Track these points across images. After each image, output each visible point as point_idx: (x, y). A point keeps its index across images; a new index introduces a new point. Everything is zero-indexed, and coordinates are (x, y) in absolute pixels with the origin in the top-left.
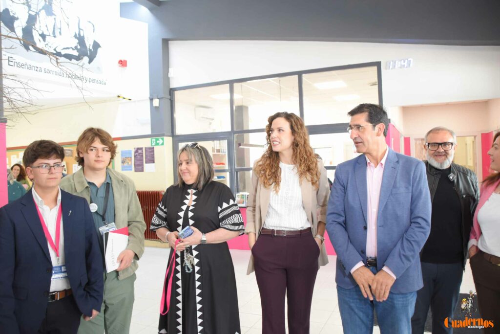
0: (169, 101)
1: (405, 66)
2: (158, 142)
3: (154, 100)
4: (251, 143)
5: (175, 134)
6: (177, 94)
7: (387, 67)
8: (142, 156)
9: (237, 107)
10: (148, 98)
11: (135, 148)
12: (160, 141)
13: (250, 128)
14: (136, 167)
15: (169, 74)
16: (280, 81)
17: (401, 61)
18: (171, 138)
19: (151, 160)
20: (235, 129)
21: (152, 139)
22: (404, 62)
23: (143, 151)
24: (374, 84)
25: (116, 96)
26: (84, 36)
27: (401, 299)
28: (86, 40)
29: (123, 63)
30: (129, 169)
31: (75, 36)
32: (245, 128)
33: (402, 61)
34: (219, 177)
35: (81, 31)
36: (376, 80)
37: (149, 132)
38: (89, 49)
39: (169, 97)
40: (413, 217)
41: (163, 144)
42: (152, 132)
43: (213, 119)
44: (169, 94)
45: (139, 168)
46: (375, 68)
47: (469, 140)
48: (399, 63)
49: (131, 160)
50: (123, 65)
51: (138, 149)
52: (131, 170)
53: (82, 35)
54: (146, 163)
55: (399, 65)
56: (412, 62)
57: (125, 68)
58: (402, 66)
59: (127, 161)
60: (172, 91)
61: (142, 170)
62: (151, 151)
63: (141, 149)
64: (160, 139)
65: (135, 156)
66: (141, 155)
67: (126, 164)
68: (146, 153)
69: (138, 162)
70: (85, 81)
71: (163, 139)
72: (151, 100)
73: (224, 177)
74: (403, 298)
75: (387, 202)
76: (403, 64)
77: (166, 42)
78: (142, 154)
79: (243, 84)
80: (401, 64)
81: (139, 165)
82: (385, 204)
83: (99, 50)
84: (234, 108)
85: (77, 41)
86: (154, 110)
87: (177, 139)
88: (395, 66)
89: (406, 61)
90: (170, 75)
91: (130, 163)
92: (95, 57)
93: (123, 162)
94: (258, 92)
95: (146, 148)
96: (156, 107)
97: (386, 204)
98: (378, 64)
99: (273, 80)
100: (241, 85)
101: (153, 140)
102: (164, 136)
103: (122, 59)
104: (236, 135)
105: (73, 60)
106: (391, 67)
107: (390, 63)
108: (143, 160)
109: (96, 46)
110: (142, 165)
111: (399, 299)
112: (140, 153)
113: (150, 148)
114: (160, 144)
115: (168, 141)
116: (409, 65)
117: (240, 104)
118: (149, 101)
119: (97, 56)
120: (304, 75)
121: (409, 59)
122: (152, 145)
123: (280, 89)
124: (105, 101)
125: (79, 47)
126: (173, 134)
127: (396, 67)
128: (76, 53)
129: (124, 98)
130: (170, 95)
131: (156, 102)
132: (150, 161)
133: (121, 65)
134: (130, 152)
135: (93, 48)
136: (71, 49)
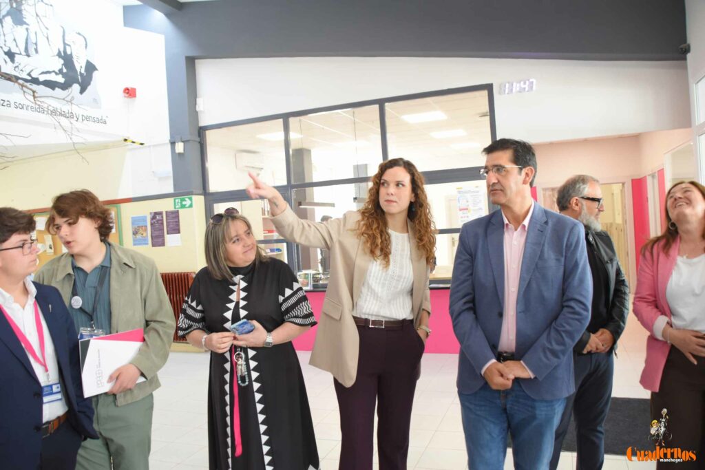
0: (198, 146)
1: (527, 89)
2: (184, 203)
3: (176, 144)
4: (316, 201)
5: (207, 191)
6: (210, 135)
7: (502, 92)
8: (162, 224)
9: (294, 150)
10: (168, 141)
11: (151, 213)
12: (188, 202)
13: (315, 180)
14: (155, 240)
15: (197, 107)
16: (354, 113)
17: (520, 82)
18: (202, 197)
19: (176, 230)
20: (293, 182)
21: (175, 200)
22: (525, 83)
23: (162, 217)
24: (484, 115)
25: (122, 139)
26: (71, 54)
27: (545, 409)
28: (75, 60)
29: (130, 93)
30: (144, 242)
31: (59, 55)
32: (307, 181)
33: (522, 83)
34: (272, 250)
35: (68, 47)
36: (486, 109)
37: (171, 190)
38: (80, 72)
39: (198, 139)
40: (565, 298)
41: (191, 206)
42: (175, 189)
43: (262, 169)
44: (197, 134)
45: (158, 241)
46: (485, 93)
47: (617, 189)
48: (518, 85)
49: (146, 230)
50: (130, 95)
51: (156, 214)
52: (147, 244)
53: (69, 52)
54: (168, 234)
55: (518, 89)
56: (534, 83)
57: (134, 99)
58: (522, 90)
59: (141, 231)
60: (202, 131)
61: (163, 244)
62: (174, 216)
63: (161, 213)
64: (187, 199)
65: (152, 224)
66: (160, 222)
67: (139, 236)
68: (167, 219)
69: (157, 233)
70: (75, 119)
71: (191, 199)
72: (173, 143)
73: (279, 250)
74: (547, 407)
75: (531, 278)
76: (523, 86)
77: (191, 62)
78: (162, 220)
79: (303, 118)
80: (520, 87)
81: (157, 237)
82: (527, 282)
83: (95, 74)
84: (291, 152)
85: (62, 61)
86: (177, 159)
87: (212, 198)
88: (512, 90)
89: (527, 82)
90: (198, 109)
91: (144, 235)
92: (89, 84)
93: (135, 233)
94: (323, 129)
95: (166, 212)
96: (179, 154)
97: (529, 282)
98: (489, 88)
99: (344, 112)
100: (300, 121)
101: (177, 201)
102: (192, 194)
103: (130, 86)
104: (294, 190)
105: (57, 89)
106: (507, 91)
107: (505, 86)
108: (163, 230)
109: (91, 68)
110: (163, 236)
111: (542, 409)
112: (159, 220)
113: (172, 213)
114: (187, 206)
115: (199, 201)
116: (531, 88)
117: (299, 146)
118: (169, 146)
119: (92, 83)
120: (386, 104)
121: (531, 80)
122: (175, 208)
123: (355, 124)
124: (105, 147)
125: (65, 70)
126: (205, 191)
127: (514, 90)
128: (60, 79)
129: (133, 142)
130: (199, 136)
131: (180, 147)
132: (174, 230)
133: (127, 95)
134: (144, 219)
135: (86, 70)
136: (53, 74)
